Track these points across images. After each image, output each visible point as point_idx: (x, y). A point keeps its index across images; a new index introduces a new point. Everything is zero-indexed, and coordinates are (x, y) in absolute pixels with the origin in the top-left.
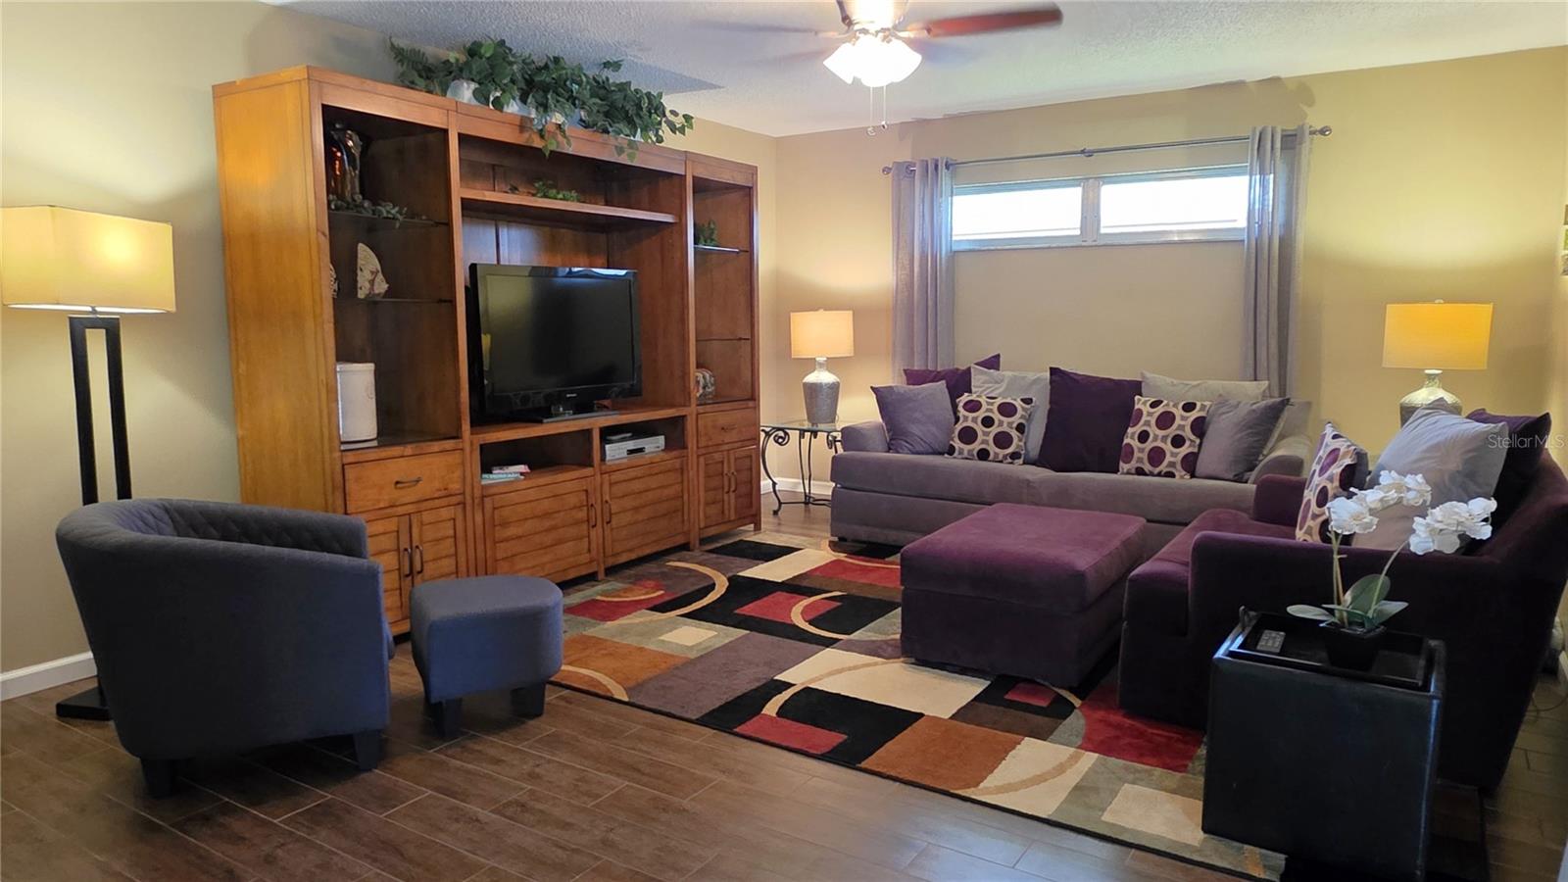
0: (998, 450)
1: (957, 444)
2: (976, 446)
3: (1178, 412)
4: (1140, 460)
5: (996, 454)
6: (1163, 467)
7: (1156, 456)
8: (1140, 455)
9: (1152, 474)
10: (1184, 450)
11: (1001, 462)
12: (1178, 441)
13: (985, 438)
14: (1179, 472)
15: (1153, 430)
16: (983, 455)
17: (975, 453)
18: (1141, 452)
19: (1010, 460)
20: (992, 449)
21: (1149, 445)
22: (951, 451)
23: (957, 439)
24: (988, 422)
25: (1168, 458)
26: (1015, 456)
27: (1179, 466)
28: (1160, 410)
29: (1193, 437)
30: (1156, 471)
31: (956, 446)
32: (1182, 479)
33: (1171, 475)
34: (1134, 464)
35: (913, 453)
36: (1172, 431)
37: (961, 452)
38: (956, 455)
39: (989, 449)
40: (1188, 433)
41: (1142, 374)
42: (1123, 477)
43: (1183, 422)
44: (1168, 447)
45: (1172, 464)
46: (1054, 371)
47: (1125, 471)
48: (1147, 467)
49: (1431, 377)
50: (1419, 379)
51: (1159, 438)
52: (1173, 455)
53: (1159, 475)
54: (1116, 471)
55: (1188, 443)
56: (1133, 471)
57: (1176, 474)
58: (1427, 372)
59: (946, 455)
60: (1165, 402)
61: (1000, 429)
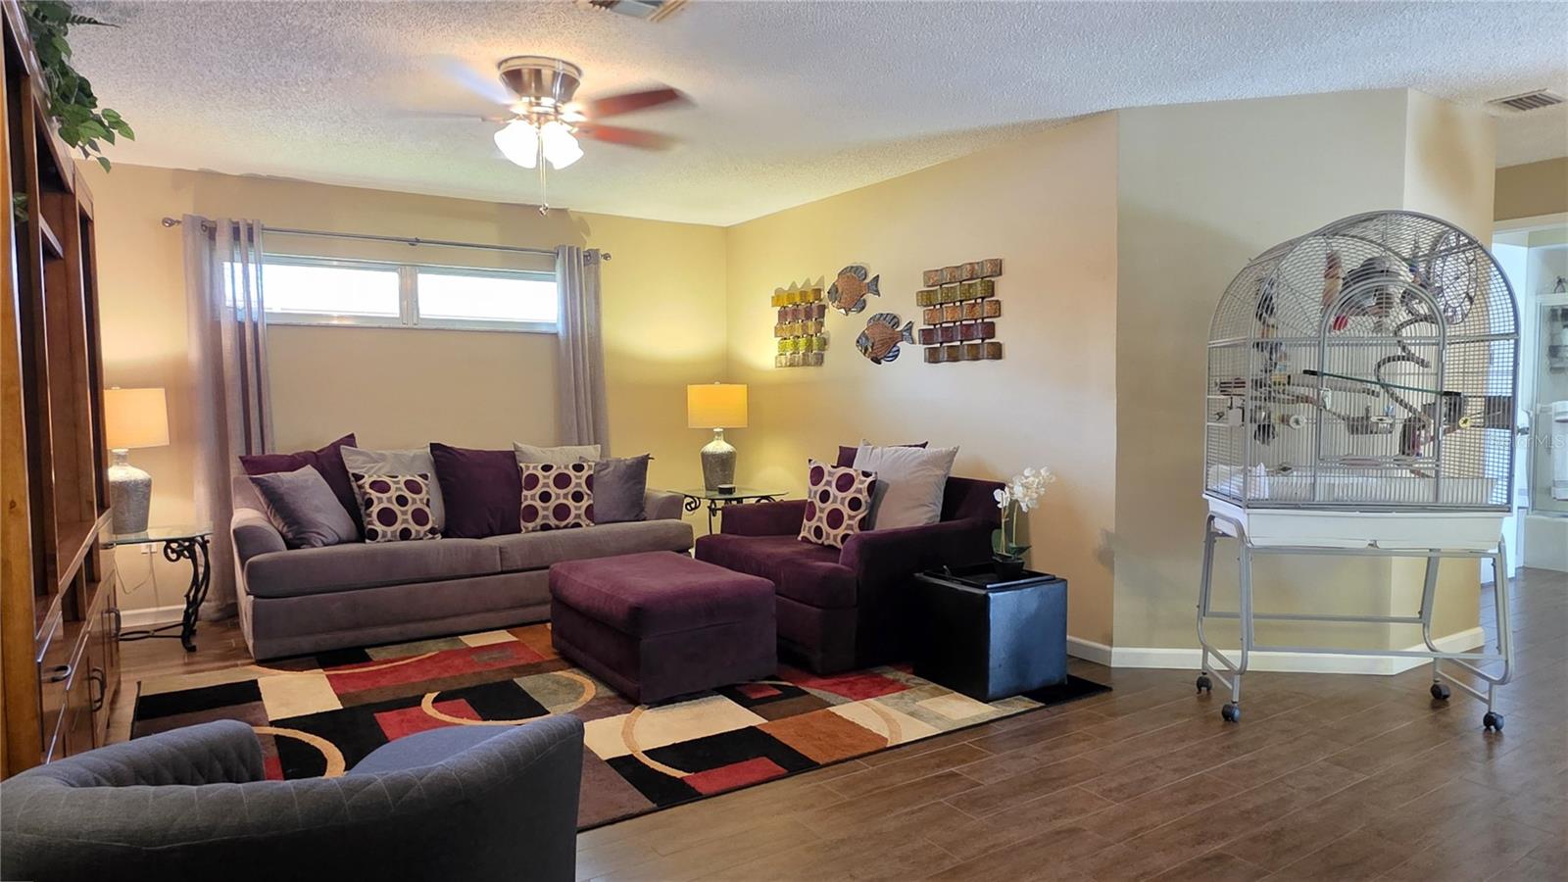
0: (418, 528)
1: (379, 527)
2: (398, 527)
3: (571, 473)
4: (545, 517)
5: (418, 532)
6: (571, 520)
7: (562, 512)
8: (546, 513)
9: (558, 528)
10: (585, 503)
11: (421, 539)
12: (578, 497)
13: (404, 518)
14: (584, 521)
15: (553, 490)
16: (405, 534)
17: (398, 534)
18: (545, 511)
19: (430, 536)
20: (414, 528)
21: (553, 503)
22: (373, 535)
23: (377, 523)
24: (402, 501)
25: (573, 512)
26: (433, 531)
27: (583, 517)
28: (553, 473)
29: (589, 492)
30: (564, 523)
31: (378, 529)
32: (589, 529)
33: (578, 525)
34: (539, 521)
35: (325, 545)
36: (571, 489)
37: (384, 535)
38: (379, 539)
39: (409, 527)
40: (584, 489)
41: (514, 445)
42: (528, 534)
43: (578, 481)
44: (570, 503)
45: (578, 516)
46: (434, 447)
47: (530, 529)
48: (553, 522)
49: (718, 434)
50: (710, 435)
51: (559, 496)
52: (577, 508)
53: (566, 527)
54: (519, 531)
55: (586, 497)
56: (539, 528)
57: (582, 524)
58: (715, 430)
59: (367, 541)
60: (555, 467)
61: (414, 507)
